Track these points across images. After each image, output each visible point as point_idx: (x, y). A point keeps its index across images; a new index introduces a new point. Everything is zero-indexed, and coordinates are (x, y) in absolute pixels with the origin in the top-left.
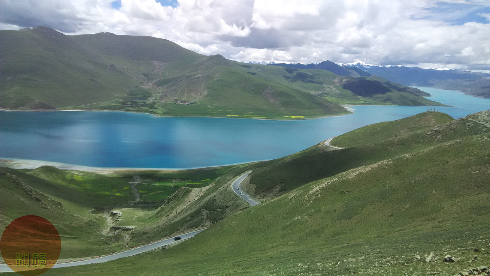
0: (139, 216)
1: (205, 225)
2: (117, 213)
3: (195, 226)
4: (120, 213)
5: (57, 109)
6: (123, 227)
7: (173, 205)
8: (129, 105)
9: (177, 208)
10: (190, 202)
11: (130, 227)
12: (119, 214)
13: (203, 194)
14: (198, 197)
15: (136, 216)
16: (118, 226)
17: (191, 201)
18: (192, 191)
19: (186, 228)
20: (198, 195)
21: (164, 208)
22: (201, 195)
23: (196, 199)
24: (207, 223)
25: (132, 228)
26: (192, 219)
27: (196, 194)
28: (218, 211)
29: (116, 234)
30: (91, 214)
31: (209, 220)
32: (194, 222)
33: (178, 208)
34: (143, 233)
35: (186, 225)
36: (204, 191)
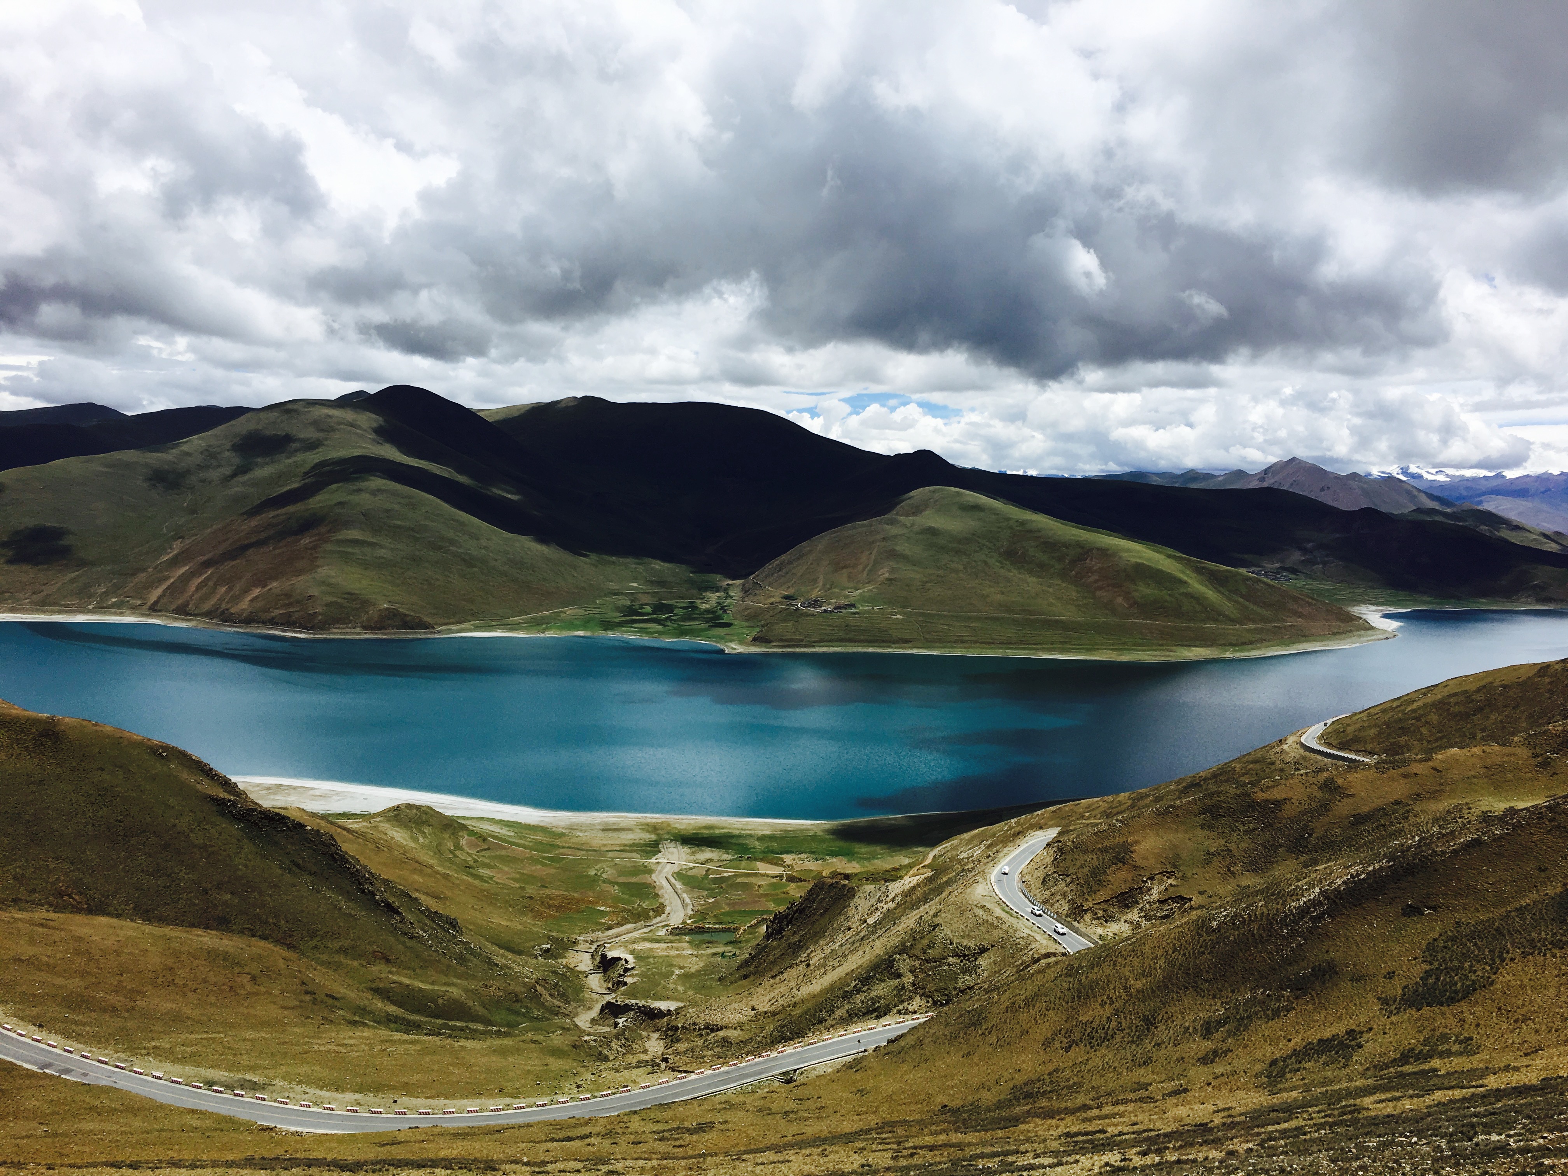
0: (687, 970)
1: (911, 1008)
2: (619, 959)
3: (875, 1010)
4: (630, 958)
5: (439, 632)
6: (641, 1003)
7: (796, 938)
8: (647, 614)
9: (809, 951)
10: (849, 929)
11: (663, 1005)
12: (626, 961)
13: (892, 905)
14: (877, 916)
15: (677, 972)
16: (627, 1002)
17: (855, 926)
18: (858, 894)
19: (845, 1015)
20: (877, 909)
21: (766, 947)
22: (886, 907)
23: (871, 921)
24: (914, 1003)
25: (669, 1011)
26: (865, 988)
27: (870, 903)
28: (949, 965)
29: (620, 1025)
30: (540, 958)
31: (921, 992)
32: (872, 999)
33: (812, 948)
34: (706, 1028)
35: (846, 1007)
36: (896, 895)
